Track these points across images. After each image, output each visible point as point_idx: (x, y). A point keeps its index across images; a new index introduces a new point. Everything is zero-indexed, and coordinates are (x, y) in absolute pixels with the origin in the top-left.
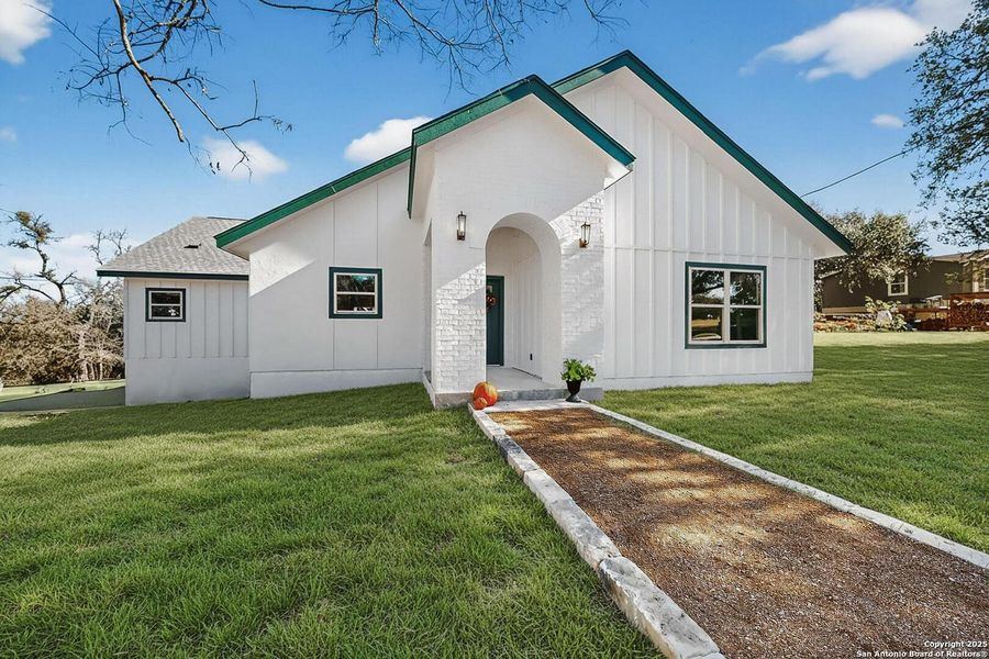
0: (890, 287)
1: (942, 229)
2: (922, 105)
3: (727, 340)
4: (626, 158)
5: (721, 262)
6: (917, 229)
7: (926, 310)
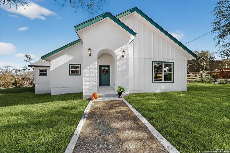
0: (205, 68)
1: (218, 54)
2: (216, 21)
3: (163, 80)
4: (134, 34)
5: (162, 61)
6: (212, 54)
7: (214, 72)
